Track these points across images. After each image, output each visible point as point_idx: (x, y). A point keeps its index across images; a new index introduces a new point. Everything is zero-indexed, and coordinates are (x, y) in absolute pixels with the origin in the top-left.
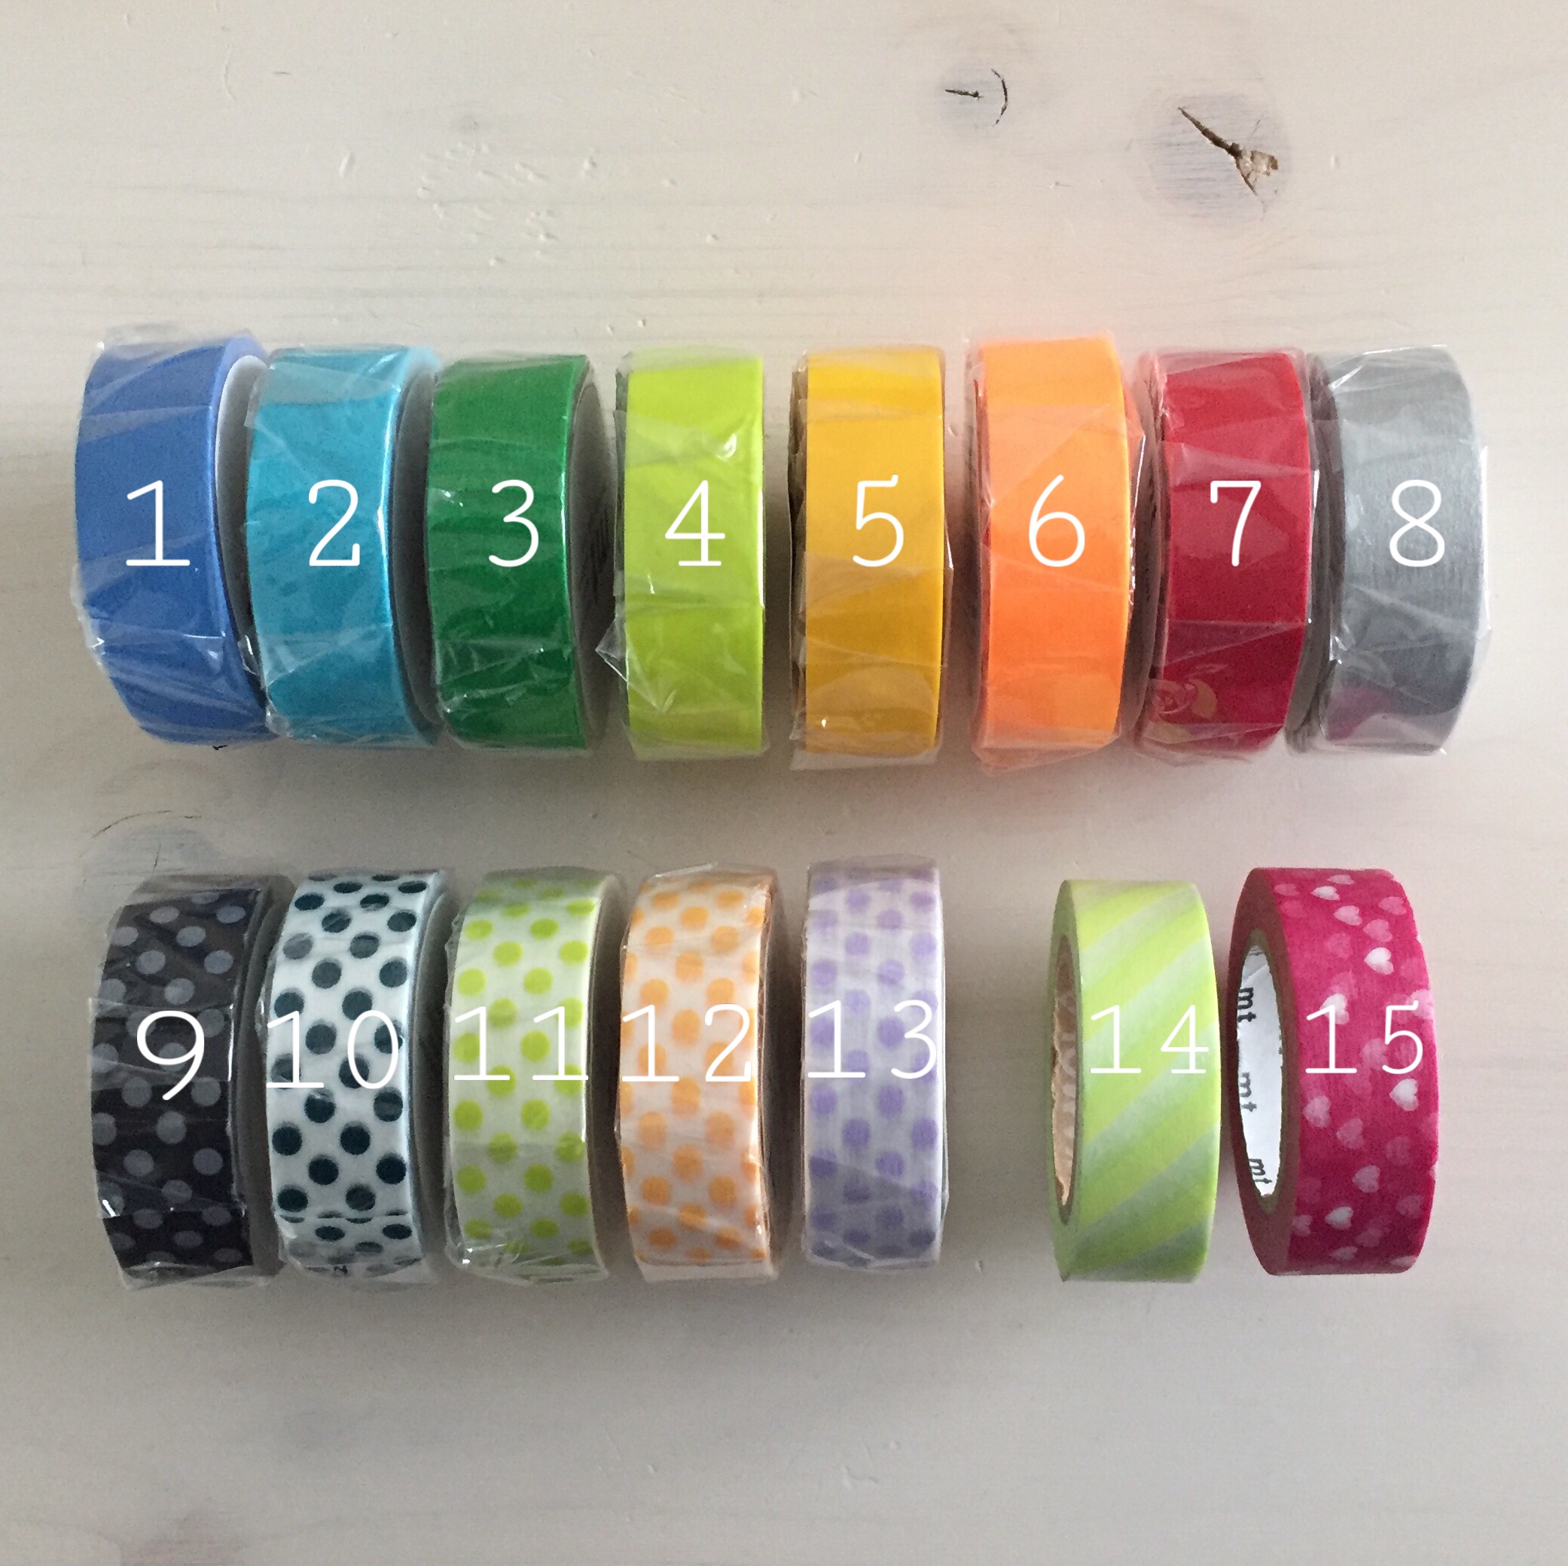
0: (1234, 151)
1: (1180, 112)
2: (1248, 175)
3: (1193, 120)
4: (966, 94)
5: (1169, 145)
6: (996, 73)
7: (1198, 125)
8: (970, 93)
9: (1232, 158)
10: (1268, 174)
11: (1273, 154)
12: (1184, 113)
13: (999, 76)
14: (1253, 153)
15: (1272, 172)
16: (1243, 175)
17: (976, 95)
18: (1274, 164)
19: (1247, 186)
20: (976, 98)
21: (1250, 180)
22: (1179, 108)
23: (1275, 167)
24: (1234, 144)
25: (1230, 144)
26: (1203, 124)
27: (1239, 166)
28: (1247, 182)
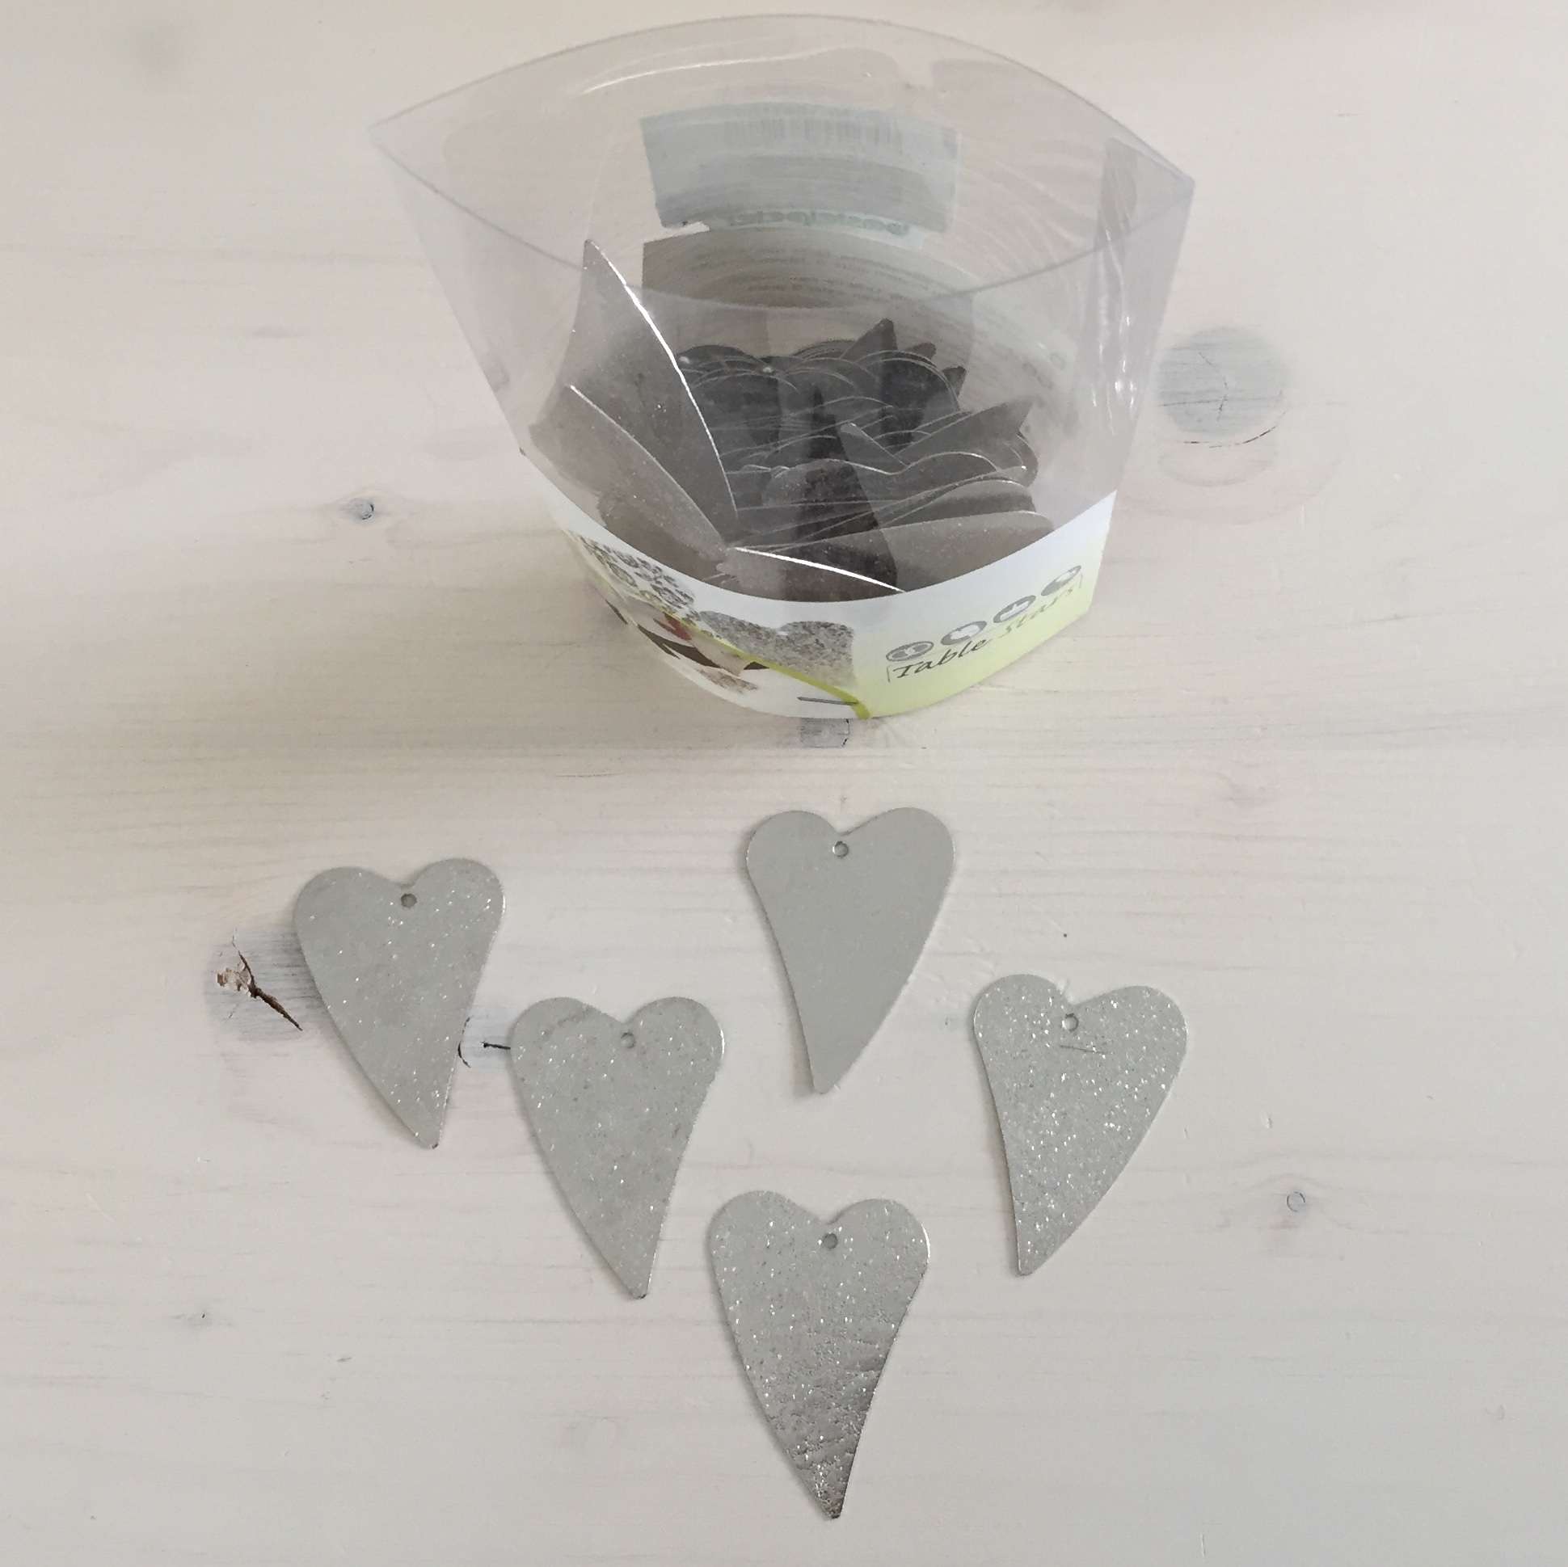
0: (255, 992)
1: (300, 1027)
2: (244, 970)
3: (289, 1018)
4: (495, 1046)
5: (312, 997)
6: (466, 1063)
7: (286, 1016)
8: (491, 1047)
9: (258, 986)
10: (227, 970)
11: (221, 989)
12: (297, 1026)
13: (464, 1061)
14: (239, 989)
15: (222, 971)
16: (249, 970)
17: (486, 1045)
18: (221, 980)
19: (246, 960)
20: (486, 1042)
21: (244, 966)
22: (301, 1030)
23: (220, 977)
24: (255, 997)
25: (258, 997)
26: (282, 1015)
27: (252, 977)
28: (246, 964)
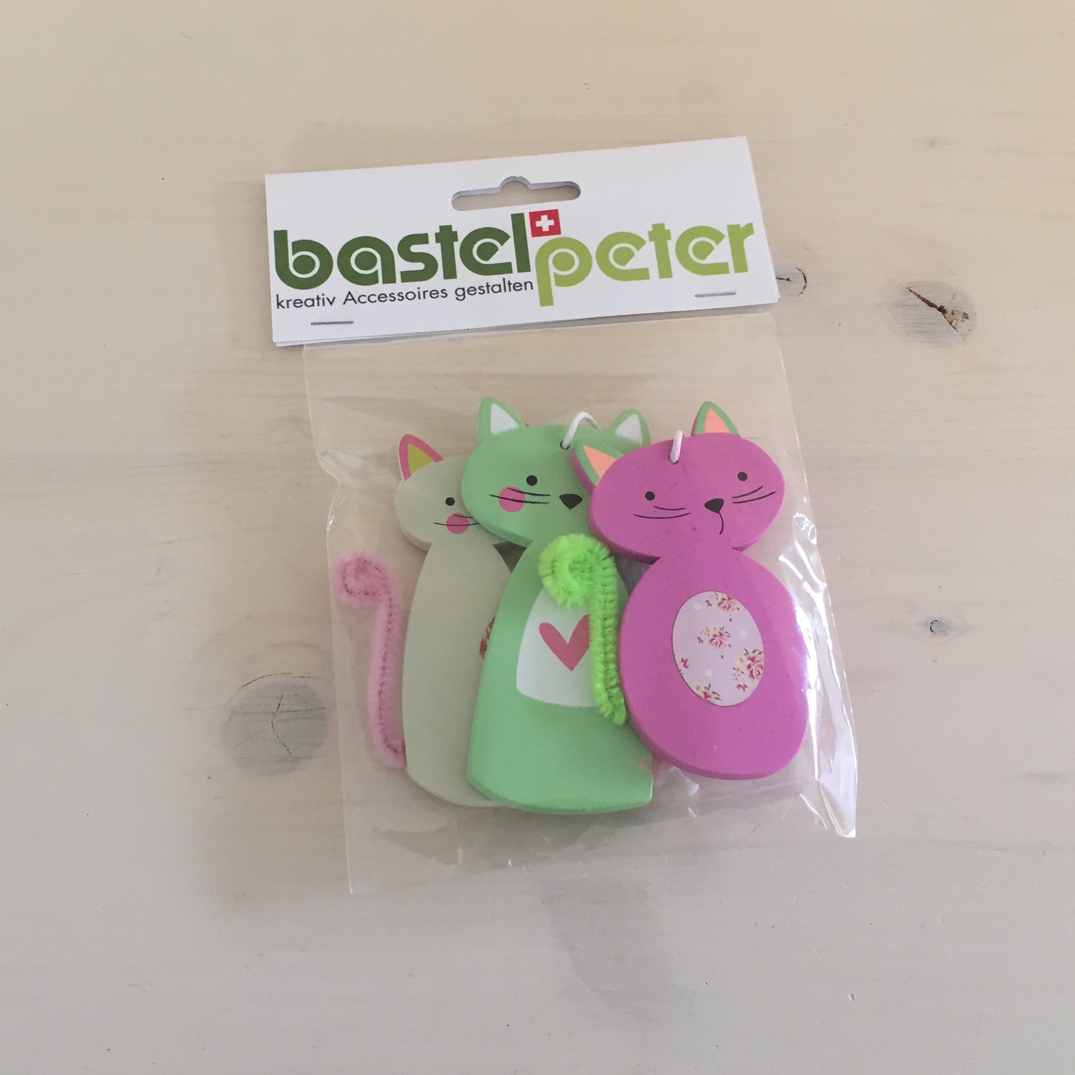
0: (942, 310)
2: (952, 321)
3: (916, 294)
4: (782, 279)
5: (903, 306)
6: (799, 270)
7: (919, 296)
8: (784, 279)
9: (941, 313)
10: (963, 321)
11: (965, 311)
12: (911, 291)
13: (801, 271)
14: (953, 311)
15: (966, 321)
16: (948, 321)
17: (788, 280)
18: (966, 316)
19: (952, 327)
21: (953, 324)
22: (907, 288)
23: (967, 318)
24: (941, 306)
25: (939, 306)
26: (922, 296)
27: (945, 317)
28: (951, 325)
